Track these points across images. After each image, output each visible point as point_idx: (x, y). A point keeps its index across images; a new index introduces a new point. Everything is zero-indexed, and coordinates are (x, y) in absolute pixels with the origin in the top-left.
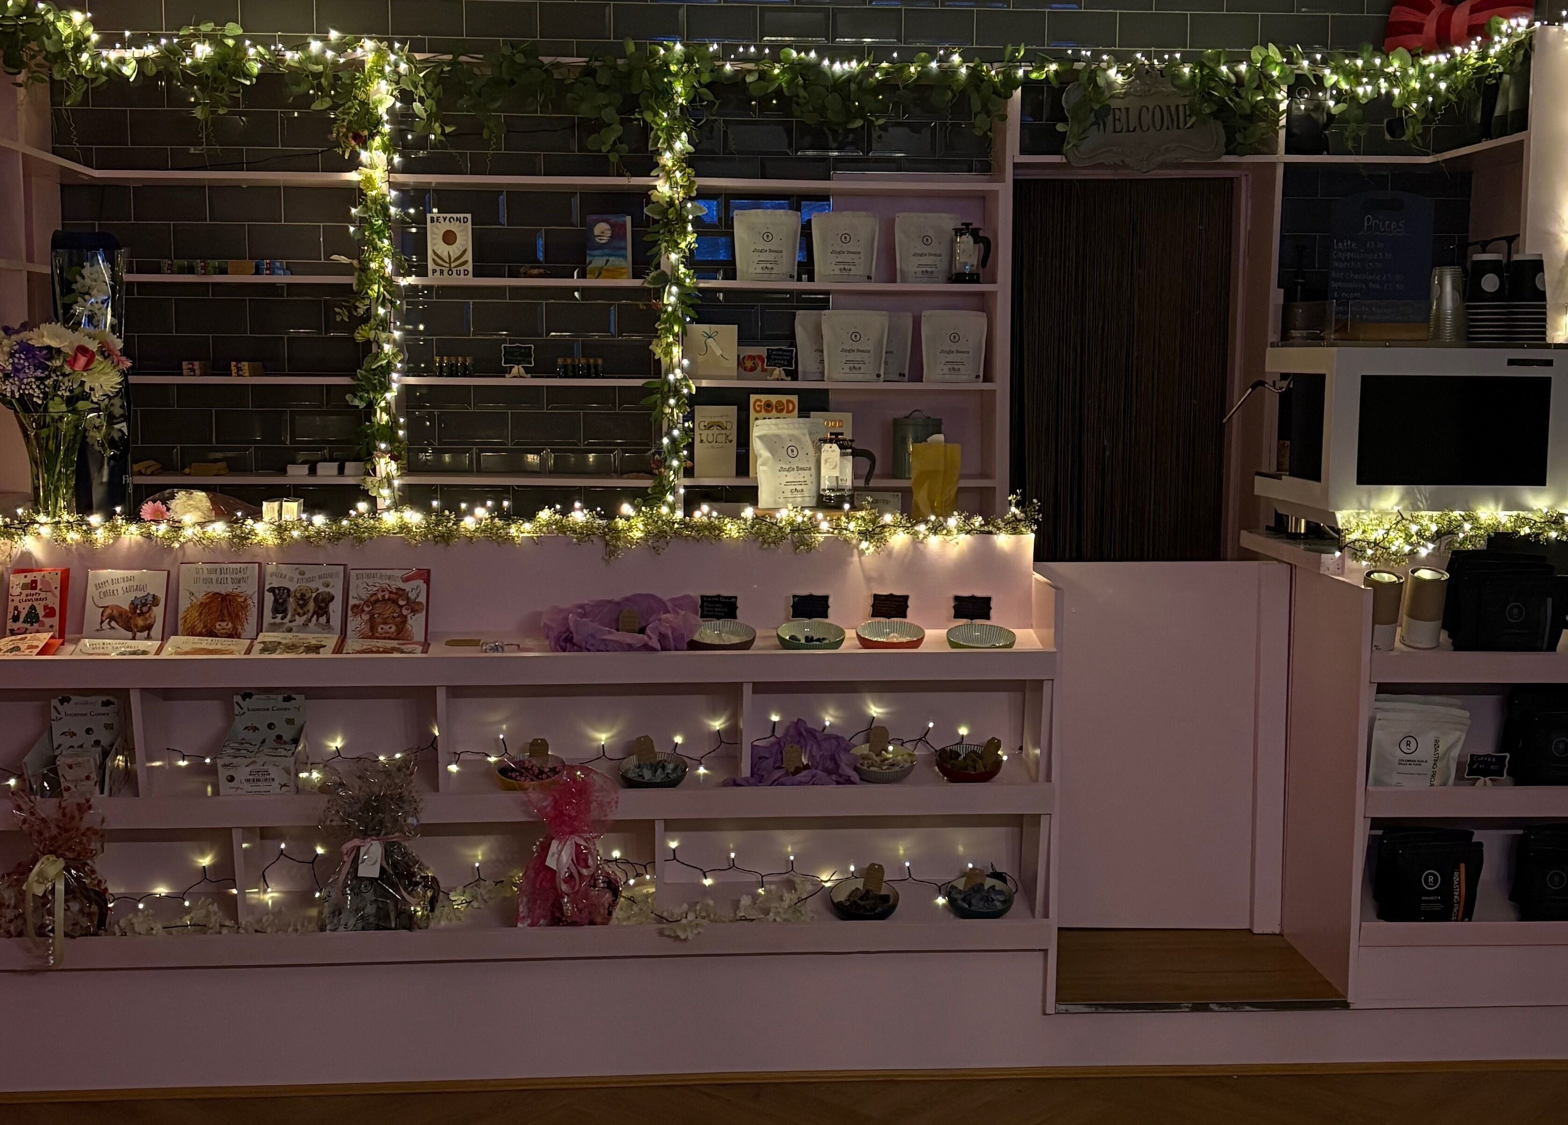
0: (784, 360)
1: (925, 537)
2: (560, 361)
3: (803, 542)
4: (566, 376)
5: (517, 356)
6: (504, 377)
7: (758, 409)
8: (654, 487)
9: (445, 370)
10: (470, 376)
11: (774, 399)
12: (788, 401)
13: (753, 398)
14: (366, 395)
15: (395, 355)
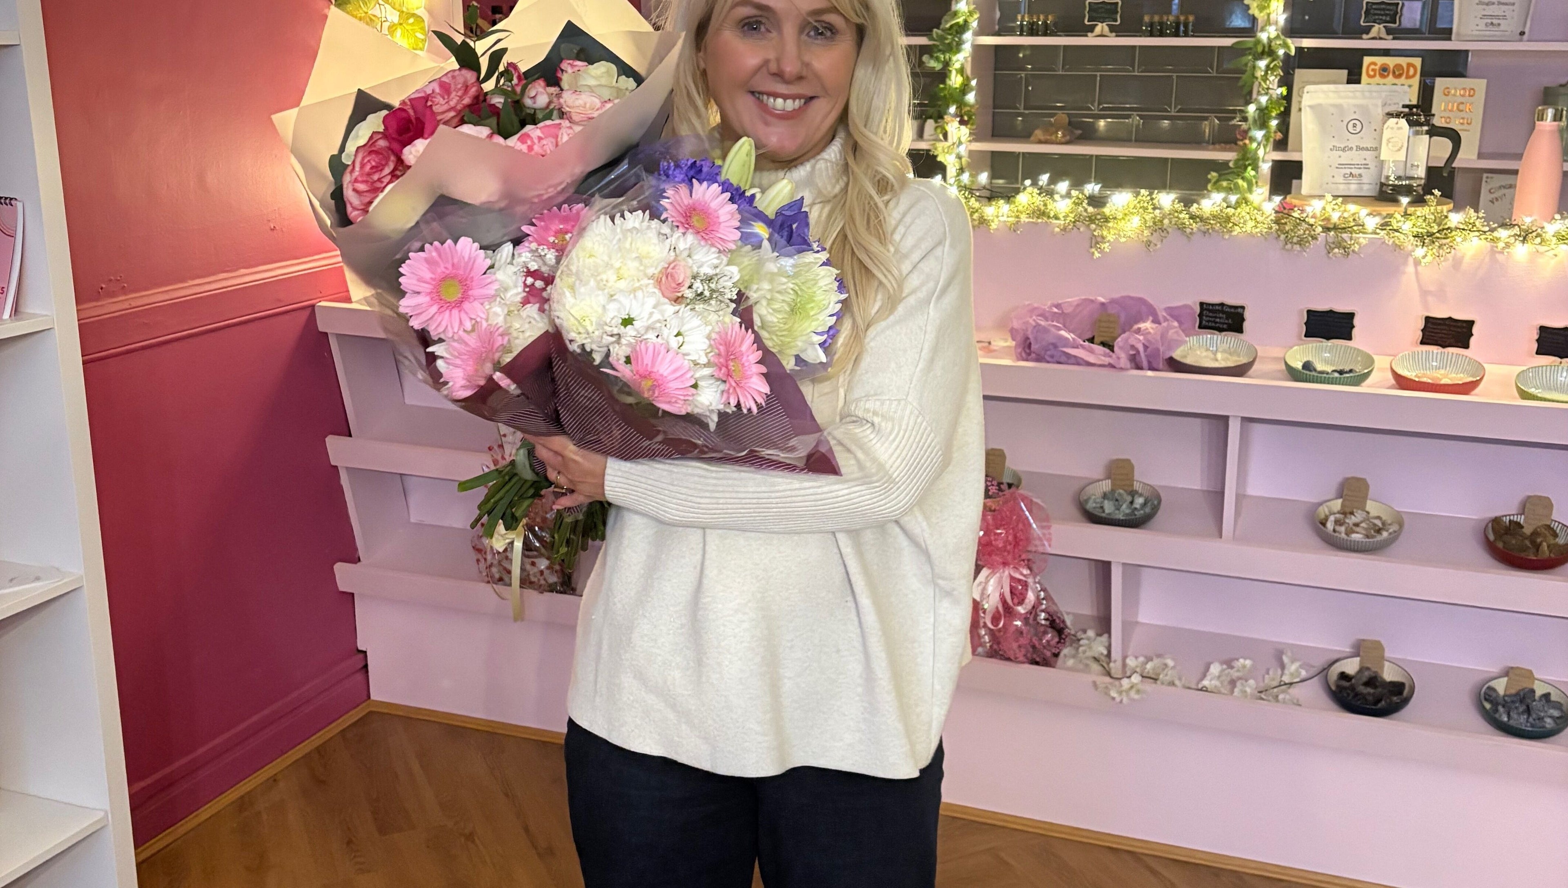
0: (1386, 15)
1: (1508, 245)
2: (1147, 19)
3: (1340, 244)
4: (1151, 34)
5: (1103, 13)
6: (1086, 36)
7: (1372, 73)
8: (1237, 161)
9: (1025, 29)
10: (1051, 35)
11: (1391, 61)
12: (1409, 65)
13: (1367, 60)
14: (942, 56)
15: (971, 13)
